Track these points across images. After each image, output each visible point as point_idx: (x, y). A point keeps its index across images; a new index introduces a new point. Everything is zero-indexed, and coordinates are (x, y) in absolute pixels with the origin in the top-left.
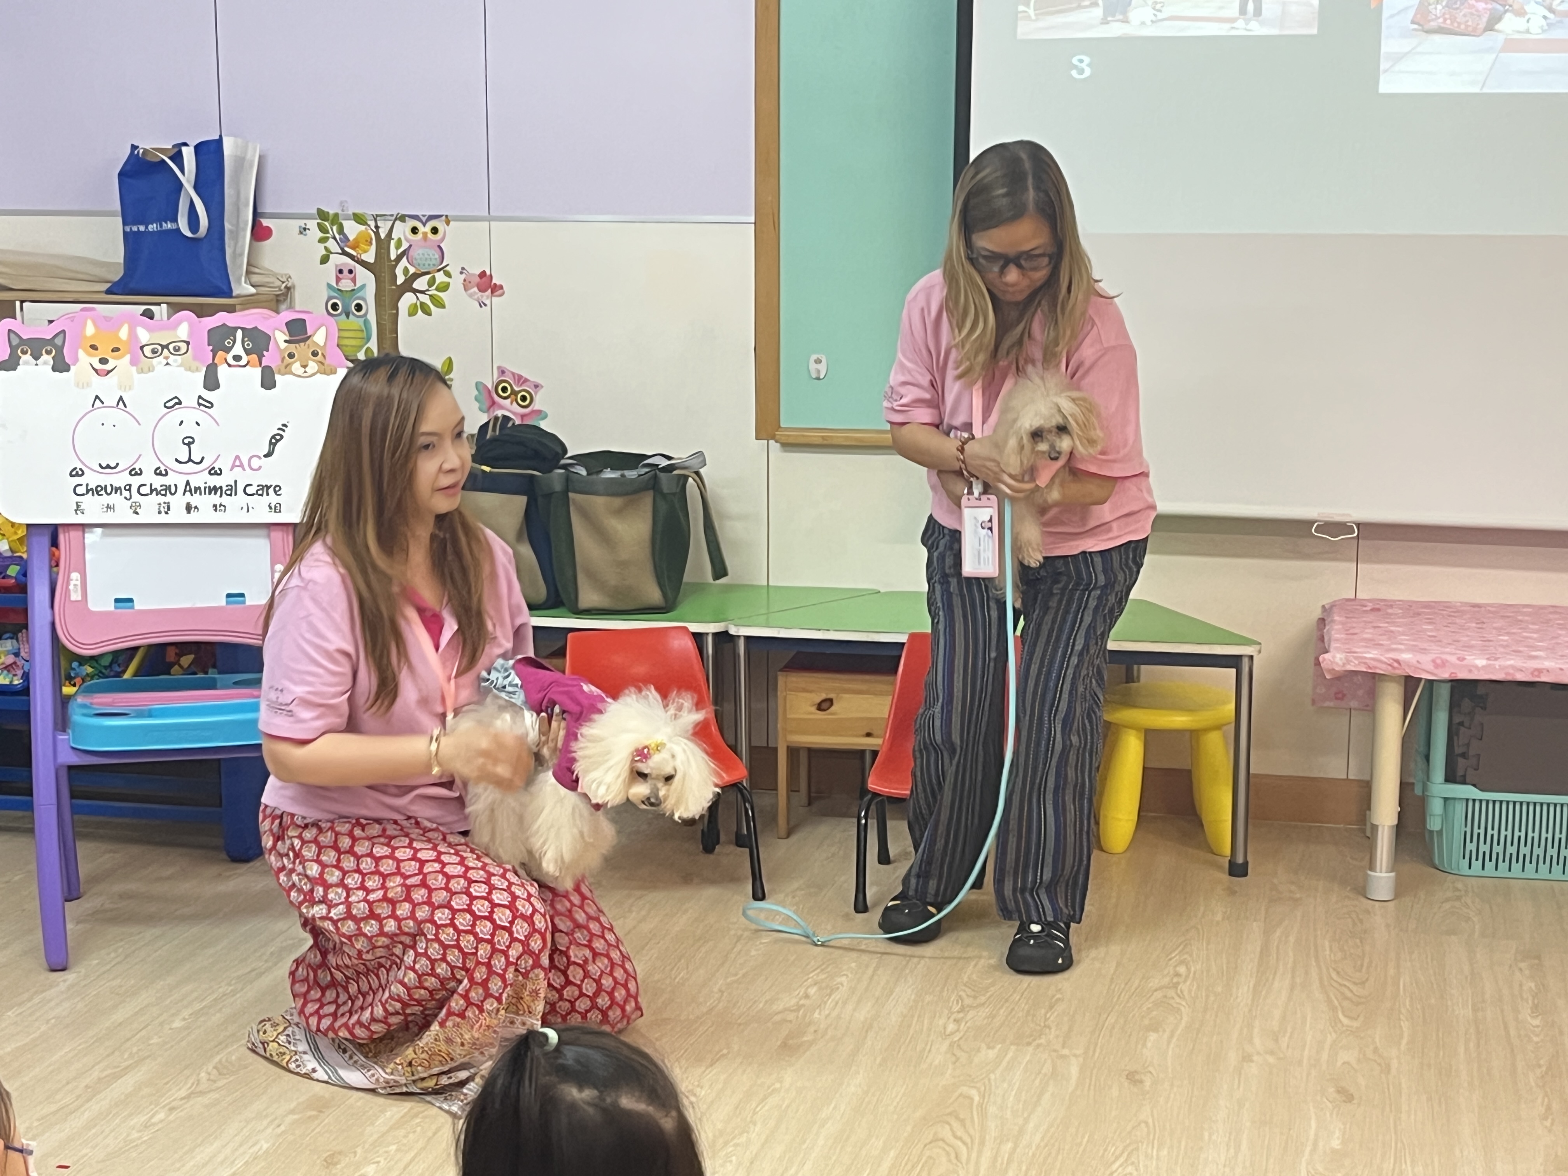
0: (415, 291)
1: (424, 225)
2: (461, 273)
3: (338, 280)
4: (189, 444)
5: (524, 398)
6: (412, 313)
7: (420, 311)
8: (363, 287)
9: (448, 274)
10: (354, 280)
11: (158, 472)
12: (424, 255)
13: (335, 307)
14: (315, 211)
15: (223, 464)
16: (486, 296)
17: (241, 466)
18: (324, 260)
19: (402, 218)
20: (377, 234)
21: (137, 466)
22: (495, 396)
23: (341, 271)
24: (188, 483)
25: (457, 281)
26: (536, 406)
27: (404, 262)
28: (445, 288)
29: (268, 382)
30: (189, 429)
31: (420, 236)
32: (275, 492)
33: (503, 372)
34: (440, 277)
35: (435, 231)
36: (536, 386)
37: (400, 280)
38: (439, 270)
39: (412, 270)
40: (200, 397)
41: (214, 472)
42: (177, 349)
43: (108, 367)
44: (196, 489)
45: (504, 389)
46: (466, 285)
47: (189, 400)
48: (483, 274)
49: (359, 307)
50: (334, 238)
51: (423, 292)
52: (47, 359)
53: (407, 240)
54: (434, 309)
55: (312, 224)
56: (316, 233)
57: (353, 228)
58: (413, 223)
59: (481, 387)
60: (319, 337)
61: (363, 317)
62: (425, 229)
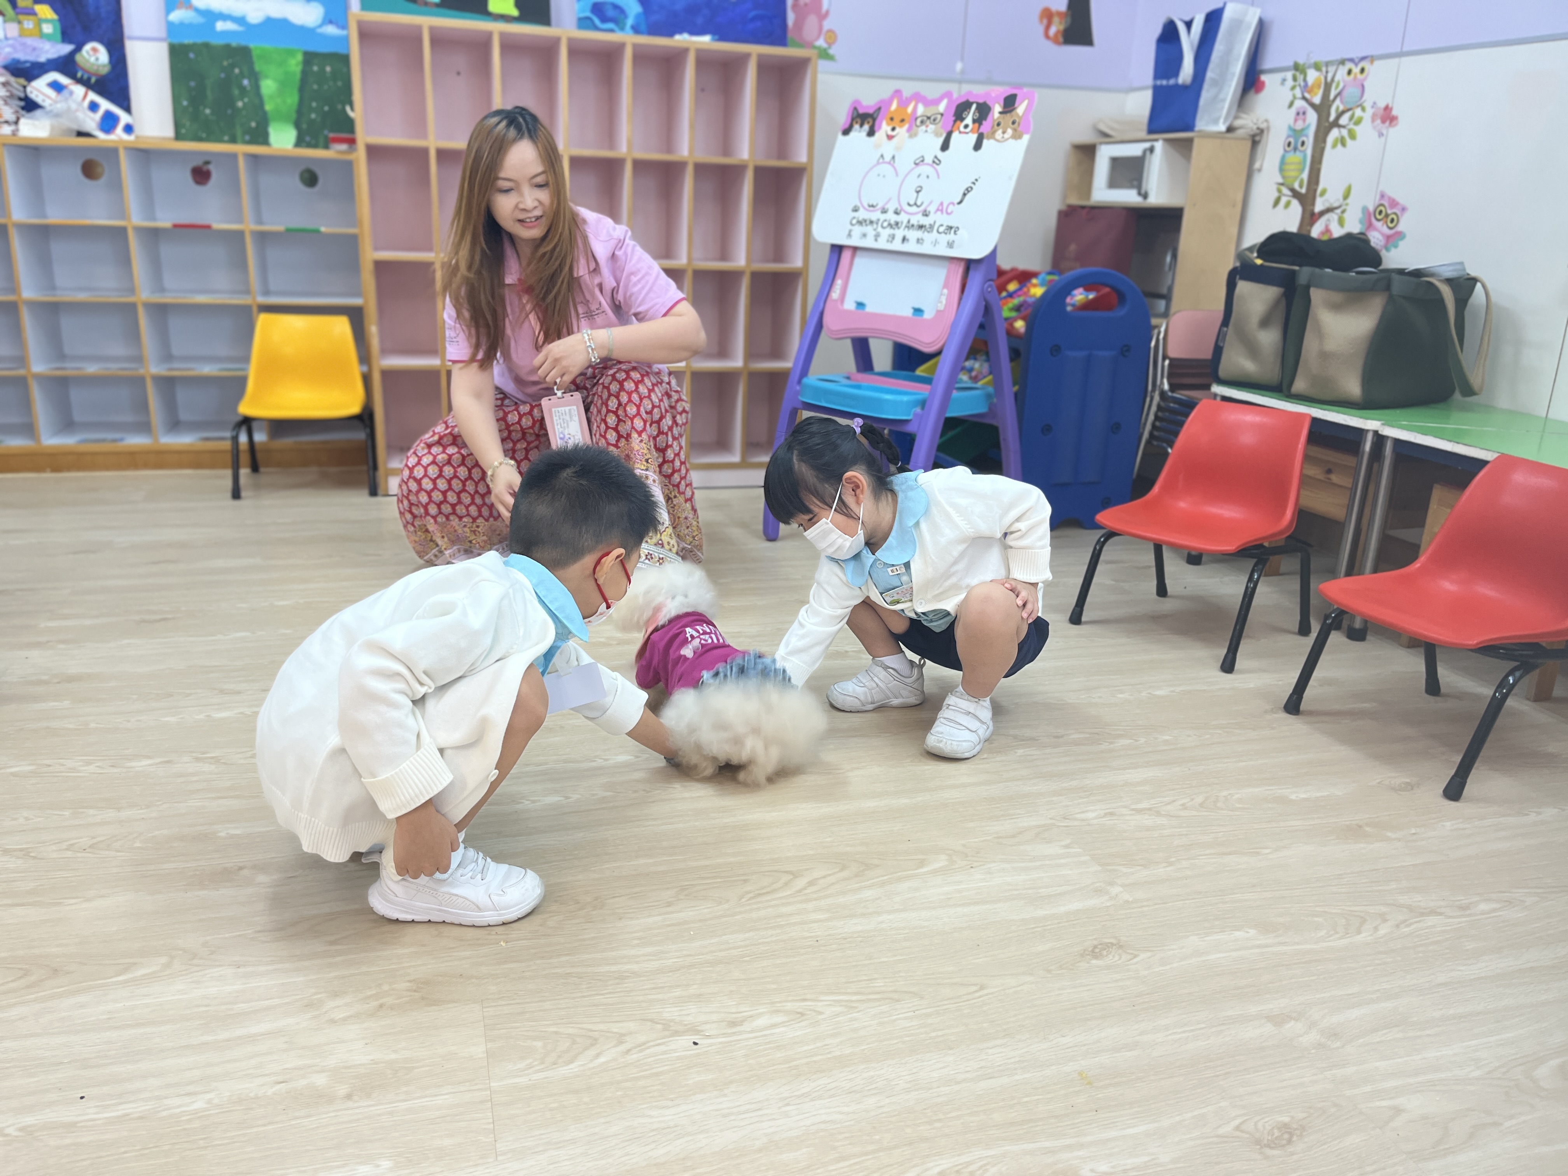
0: (1339, 126)
1: (1356, 65)
2: (1373, 107)
3: (1296, 120)
4: (918, 192)
5: (1392, 221)
6: (1334, 146)
7: (1339, 146)
8: (1309, 126)
9: (1363, 109)
10: (1304, 120)
11: (897, 213)
12: (1351, 92)
13: (1289, 144)
14: (1291, 64)
15: (932, 209)
16: (1384, 128)
17: (942, 211)
18: (1291, 105)
19: (1342, 62)
20: (1326, 78)
21: (886, 207)
22: (1373, 220)
23: (1298, 114)
24: (909, 222)
25: (1367, 115)
26: (1401, 228)
27: (1338, 102)
28: (1358, 122)
29: (978, 146)
30: (922, 182)
31: (1352, 76)
32: (955, 232)
33: (1382, 196)
34: (1358, 112)
35: (1362, 70)
36: (1404, 209)
37: (1332, 117)
38: (1358, 106)
39: (1341, 108)
40: (936, 157)
41: (926, 214)
42: (934, 120)
43: (894, 133)
44: (913, 226)
45: (1381, 212)
46: (1374, 118)
47: (929, 159)
48: (1387, 109)
49: (1303, 143)
50: (1300, 85)
51: (1344, 127)
52: (866, 127)
53: (1344, 81)
54: (1349, 141)
55: (1289, 75)
56: (1290, 83)
57: (1312, 76)
58: (1349, 65)
59: (1365, 210)
60: (1021, 109)
61: (1304, 152)
62: (1356, 70)
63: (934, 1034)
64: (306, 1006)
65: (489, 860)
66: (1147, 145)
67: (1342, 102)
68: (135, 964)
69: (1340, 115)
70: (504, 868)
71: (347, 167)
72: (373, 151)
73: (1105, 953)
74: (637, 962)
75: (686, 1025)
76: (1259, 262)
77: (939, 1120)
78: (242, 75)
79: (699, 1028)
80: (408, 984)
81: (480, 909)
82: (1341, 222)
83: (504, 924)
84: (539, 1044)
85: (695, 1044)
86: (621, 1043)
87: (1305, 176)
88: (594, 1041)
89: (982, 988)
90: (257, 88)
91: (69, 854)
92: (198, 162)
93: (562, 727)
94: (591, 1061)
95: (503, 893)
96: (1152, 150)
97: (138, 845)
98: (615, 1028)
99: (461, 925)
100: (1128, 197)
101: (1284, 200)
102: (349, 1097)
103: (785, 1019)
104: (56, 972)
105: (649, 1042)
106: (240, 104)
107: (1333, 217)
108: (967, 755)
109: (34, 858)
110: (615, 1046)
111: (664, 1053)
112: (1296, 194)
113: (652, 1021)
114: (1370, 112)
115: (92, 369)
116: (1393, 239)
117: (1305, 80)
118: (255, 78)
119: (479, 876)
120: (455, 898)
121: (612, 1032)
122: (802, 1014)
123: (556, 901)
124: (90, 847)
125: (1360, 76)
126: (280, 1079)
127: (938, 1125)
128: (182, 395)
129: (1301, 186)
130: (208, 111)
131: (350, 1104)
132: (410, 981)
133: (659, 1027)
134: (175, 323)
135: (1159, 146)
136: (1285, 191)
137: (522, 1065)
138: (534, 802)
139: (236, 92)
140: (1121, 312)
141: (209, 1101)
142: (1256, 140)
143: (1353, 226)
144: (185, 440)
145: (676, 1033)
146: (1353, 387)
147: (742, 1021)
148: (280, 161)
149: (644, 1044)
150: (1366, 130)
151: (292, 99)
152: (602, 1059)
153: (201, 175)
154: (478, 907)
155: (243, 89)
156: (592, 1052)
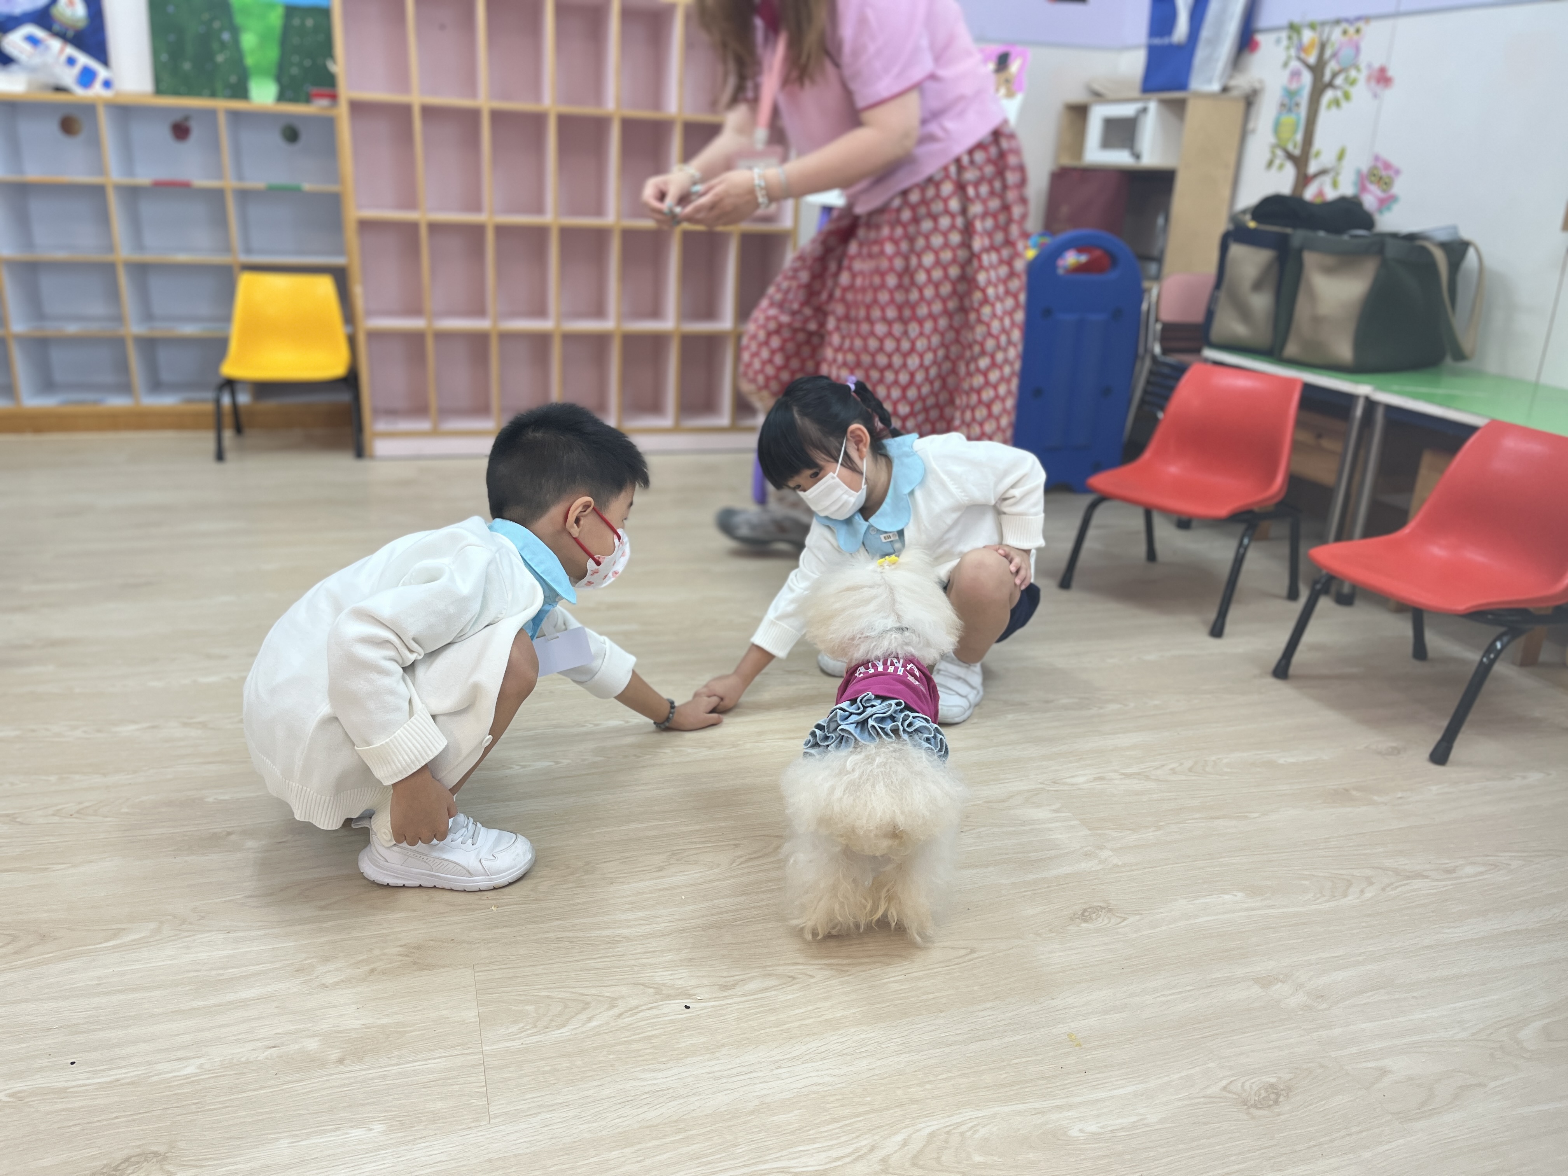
0: (1334, 87)
1: (1352, 25)
2: (1368, 68)
3: (1290, 81)
5: (1386, 183)
6: (1329, 106)
7: (1334, 107)
8: (1303, 87)
9: (1358, 69)
10: (1299, 81)
12: (1346, 53)
13: (1283, 105)
14: (1286, 23)
16: (1378, 90)
18: (1286, 65)
19: (1338, 22)
20: (1321, 38)
22: (1367, 183)
23: (1293, 74)
25: (1362, 76)
26: (1394, 191)
27: (1333, 62)
28: (1353, 83)
31: (1347, 37)
33: (1376, 158)
34: (1353, 73)
35: (1358, 31)
36: (1397, 172)
38: (1353, 67)
39: (1336, 68)
45: (1374, 175)
46: (1369, 79)
48: (1382, 70)
49: (1297, 105)
50: (1295, 45)
51: (1338, 88)
53: (1339, 42)
54: (1344, 104)
55: (1284, 35)
56: (1285, 42)
57: (1308, 36)
58: (1344, 25)
59: (1359, 173)
60: (1014, 67)
61: (1298, 114)
62: (1351, 30)
63: (925, 997)
64: (297, 971)
65: (479, 825)
66: (1139, 106)
67: (1338, 62)
68: (124, 929)
69: (1335, 75)
70: (494, 833)
71: (329, 124)
72: (358, 108)
73: (1094, 916)
74: (628, 927)
75: (678, 989)
76: (1252, 224)
77: (930, 1082)
78: (221, 30)
79: (691, 992)
80: (400, 949)
81: (471, 874)
82: (1335, 185)
83: (495, 889)
84: (530, 1008)
85: (687, 1007)
86: (613, 1007)
87: (1299, 137)
88: (586, 1005)
89: (973, 951)
90: (236, 41)
91: (56, 819)
92: (177, 117)
93: (551, 692)
94: (584, 1024)
95: (493, 858)
96: (1145, 110)
97: (125, 810)
98: (608, 992)
99: (452, 890)
100: (1120, 158)
101: (1277, 162)
102: (341, 1061)
103: (776, 982)
104: (43, 938)
105: (641, 1006)
106: (220, 58)
107: (1327, 180)
108: (957, 720)
109: (21, 823)
110: (607, 1010)
111: (656, 1016)
112: (1290, 156)
113: (643, 985)
114: (1364, 73)
115: (72, 329)
116: (1387, 202)
117: (1300, 40)
118: (235, 31)
119: (470, 841)
120: (446, 863)
121: (603, 996)
122: (794, 978)
123: (547, 866)
124: (78, 812)
125: (1355, 37)
126: (271, 1043)
127: (928, 1086)
128: (164, 356)
129: (1295, 146)
130: (187, 66)
131: (342, 1068)
132: (401, 946)
133: (651, 991)
134: (156, 284)
135: (1153, 106)
136: (1280, 153)
137: (514, 1029)
138: (523, 767)
139: (215, 46)
140: (1112, 275)
141: (201, 1066)
142: (1250, 100)
143: (1347, 189)
144: (167, 401)
145: (668, 997)
146: (1344, 351)
147: (734, 985)
148: (260, 117)
149: (637, 1007)
150: (1361, 92)
151: (273, 54)
152: (594, 1023)
153: (181, 131)
154: (468, 871)
155: (223, 45)
156: (583, 1017)
